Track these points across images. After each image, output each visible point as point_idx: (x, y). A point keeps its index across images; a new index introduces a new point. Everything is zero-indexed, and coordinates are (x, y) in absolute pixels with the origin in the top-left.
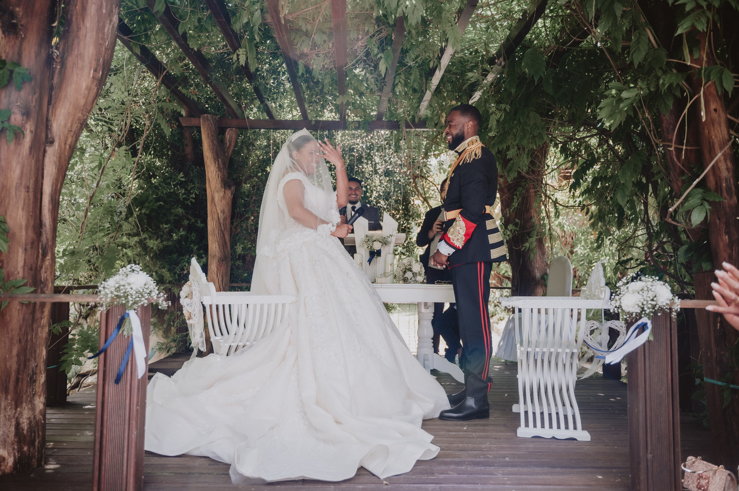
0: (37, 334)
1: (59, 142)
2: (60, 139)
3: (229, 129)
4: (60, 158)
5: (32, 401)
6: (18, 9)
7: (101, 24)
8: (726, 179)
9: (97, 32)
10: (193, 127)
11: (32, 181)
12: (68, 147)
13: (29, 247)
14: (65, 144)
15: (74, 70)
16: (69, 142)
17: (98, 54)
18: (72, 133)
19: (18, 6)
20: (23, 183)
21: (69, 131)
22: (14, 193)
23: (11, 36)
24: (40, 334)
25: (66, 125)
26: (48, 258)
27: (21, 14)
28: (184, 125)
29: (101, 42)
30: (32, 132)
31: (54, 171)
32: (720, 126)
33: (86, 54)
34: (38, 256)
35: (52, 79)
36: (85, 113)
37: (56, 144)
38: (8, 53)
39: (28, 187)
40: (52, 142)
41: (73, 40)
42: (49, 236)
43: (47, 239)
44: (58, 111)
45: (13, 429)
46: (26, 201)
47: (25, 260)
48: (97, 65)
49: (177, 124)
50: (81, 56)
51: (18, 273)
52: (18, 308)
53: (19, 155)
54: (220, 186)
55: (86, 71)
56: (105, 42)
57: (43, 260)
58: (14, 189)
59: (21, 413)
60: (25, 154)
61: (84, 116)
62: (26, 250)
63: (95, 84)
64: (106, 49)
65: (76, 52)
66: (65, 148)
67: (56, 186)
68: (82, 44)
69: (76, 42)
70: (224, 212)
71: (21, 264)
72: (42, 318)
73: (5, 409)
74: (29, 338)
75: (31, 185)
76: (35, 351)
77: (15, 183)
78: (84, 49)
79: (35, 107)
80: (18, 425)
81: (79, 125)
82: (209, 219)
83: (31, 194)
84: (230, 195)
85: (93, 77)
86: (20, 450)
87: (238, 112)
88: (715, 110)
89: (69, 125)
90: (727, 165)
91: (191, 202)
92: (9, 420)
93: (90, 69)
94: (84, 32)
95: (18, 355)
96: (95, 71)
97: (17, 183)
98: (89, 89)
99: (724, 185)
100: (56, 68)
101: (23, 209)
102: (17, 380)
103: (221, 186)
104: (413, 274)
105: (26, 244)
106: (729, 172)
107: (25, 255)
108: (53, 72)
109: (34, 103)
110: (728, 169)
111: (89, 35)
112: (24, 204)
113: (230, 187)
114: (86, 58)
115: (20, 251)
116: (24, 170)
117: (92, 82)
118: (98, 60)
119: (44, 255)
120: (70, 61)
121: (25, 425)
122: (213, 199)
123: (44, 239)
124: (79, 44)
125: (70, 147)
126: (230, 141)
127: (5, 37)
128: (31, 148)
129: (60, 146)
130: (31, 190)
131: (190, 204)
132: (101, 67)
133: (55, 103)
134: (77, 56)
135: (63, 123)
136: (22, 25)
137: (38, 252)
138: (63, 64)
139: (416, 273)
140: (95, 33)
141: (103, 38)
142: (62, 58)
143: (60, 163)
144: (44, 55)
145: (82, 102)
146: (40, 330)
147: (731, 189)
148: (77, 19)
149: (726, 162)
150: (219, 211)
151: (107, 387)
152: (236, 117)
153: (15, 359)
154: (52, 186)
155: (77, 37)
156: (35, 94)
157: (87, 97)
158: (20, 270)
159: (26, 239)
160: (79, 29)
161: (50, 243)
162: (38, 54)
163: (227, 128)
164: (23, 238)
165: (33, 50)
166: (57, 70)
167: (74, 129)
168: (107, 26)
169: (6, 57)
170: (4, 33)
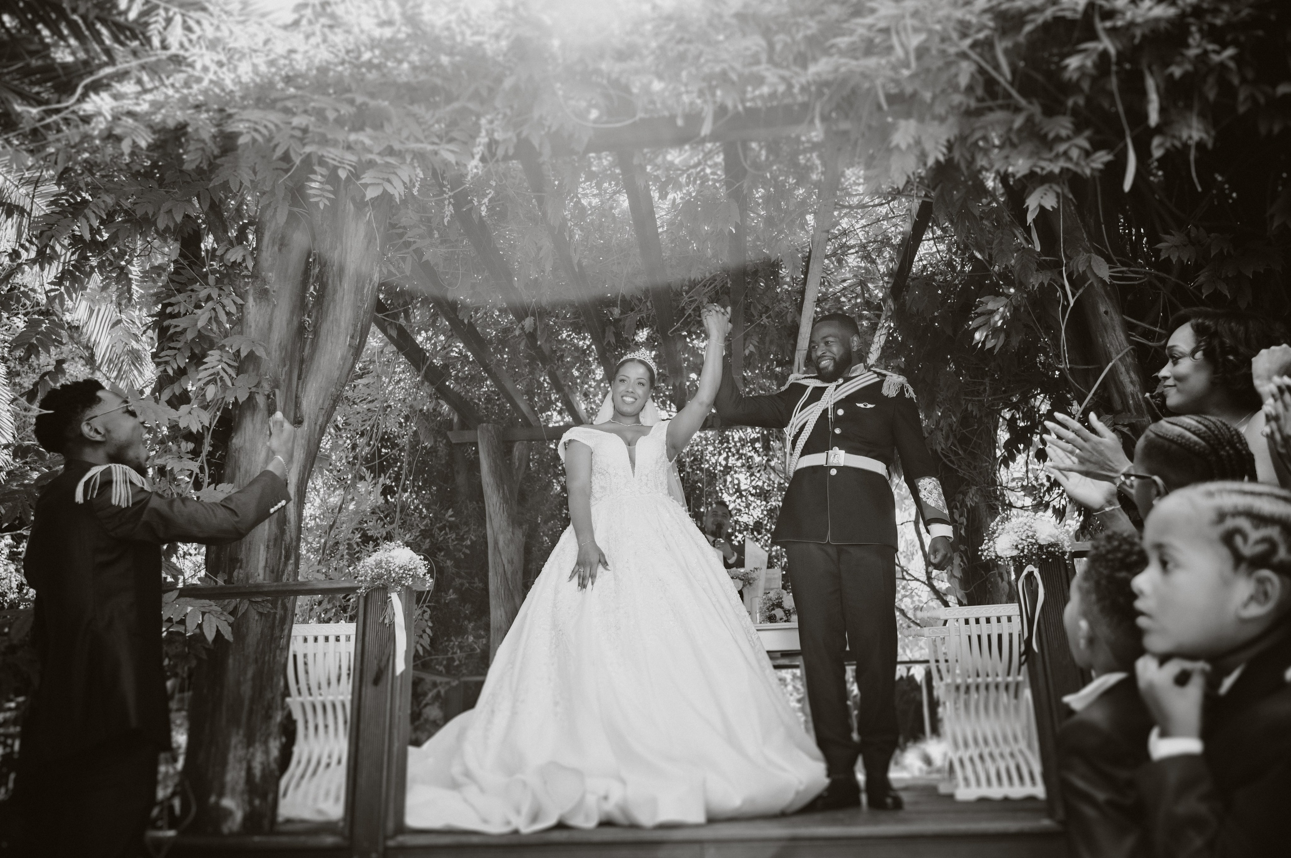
0: (275, 657)
1: (309, 422)
2: (310, 418)
3: (517, 443)
4: (309, 441)
5: (266, 743)
6: (270, 274)
7: (360, 285)
8: (1132, 395)
9: (354, 293)
10: (466, 444)
12: (318, 428)
13: (271, 543)
14: (316, 424)
15: (329, 338)
16: (319, 423)
17: (356, 318)
18: (324, 412)
19: (271, 271)
21: (320, 409)
23: (262, 303)
24: (278, 658)
25: (317, 401)
26: (291, 562)
27: (273, 279)
28: (454, 442)
29: (359, 304)
31: (302, 456)
32: (1115, 331)
33: (343, 319)
34: (280, 558)
35: (303, 351)
36: (338, 388)
37: (306, 424)
38: (258, 322)
40: (301, 422)
41: (329, 305)
42: (294, 535)
43: (291, 539)
44: (309, 386)
45: (243, 774)
47: (266, 559)
48: (355, 330)
49: (444, 441)
50: (337, 321)
51: (258, 575)
52: (257, 618)
54: (506, 523)
55: (342, 338)
56: (364, 304)
57: (286, 564)
59: (253, 755)
61: (337, 391)
62: (268, 547)
63: (351, 353)
65: (331, 318)
66: (315, 429)
67: (304, 474)
68: (338, 308)
69: (331, 307)
70: (513, 563)
71: (262, 564)
72: (281, 638)
73: (235, 747)
74: (267, 658)
76: (272, 679)
78: (341, 314)
79: (284, 381)
80: (249, 770)
81: (332, 402)
82: (490, 574)
84: (521, 536)
85: (350, 345)
86: (251, 802)
87: (531, 418)
88: (1106, 313)
89: (321, 401)
90: (1130, 377)
91: (464, 553)
92: (240, 761)
93: (347, 336)
94: (341, 294)
95: (253, 679)
96: (352, 337)
98: (344, 359)
99: (1131, 402)
100: (307, 338)
102: (251, 712)
103: (508, 524)
104: (784, 611)
105: (269, 541)
106: (1134, 386)
107: (267, 552)
108: (305, 343)
109: (283, 376)
110: (1132, 382)
111: (346, 298)
113: (520, 525)
114: (342, 323)
115: (262, 548)
117: (348, 351)
118: (355, 326)
119: (287, 558)
120: (325, 328)
121: (257, 771)
122: (496, 543)
123: (287, 538)
124: (335, 307)
125: (320, 428)
126: (520, 460)
127: (255, 305)
129: (309, 426)
131: (463, 557)
132: (359, 333)
133: (306, 377)
134: (332, 322)
135: (313, 399)
136: (274, 291)
137: (281, 552)
138: (316, 333)
139: (789, 611)
140: (352, 294)
142: (314, 327)
143: (308, 446)
144: (295, 323)
145: (336, 374)
146: (278, 652)
147: (1141, 405)
148: (333, 281)
149: (1128, 373)
150: (505, 562)
151: (364, 689)
152: (527, 424)
153: (250, 683)
155: (334, 300)
156: (285, 366)
157: (342, 369)
158: (261, 571)
159: (269, 535)
160: (335, 291)
161: (294, 544)
162: (290, 322)
163: (515, 441)
164: (266, 533)
165: (284, 318)
166: (309, 340)
167: (326, 406)
168: (367, 286)
169: (257, 326)
170: (255, 300)
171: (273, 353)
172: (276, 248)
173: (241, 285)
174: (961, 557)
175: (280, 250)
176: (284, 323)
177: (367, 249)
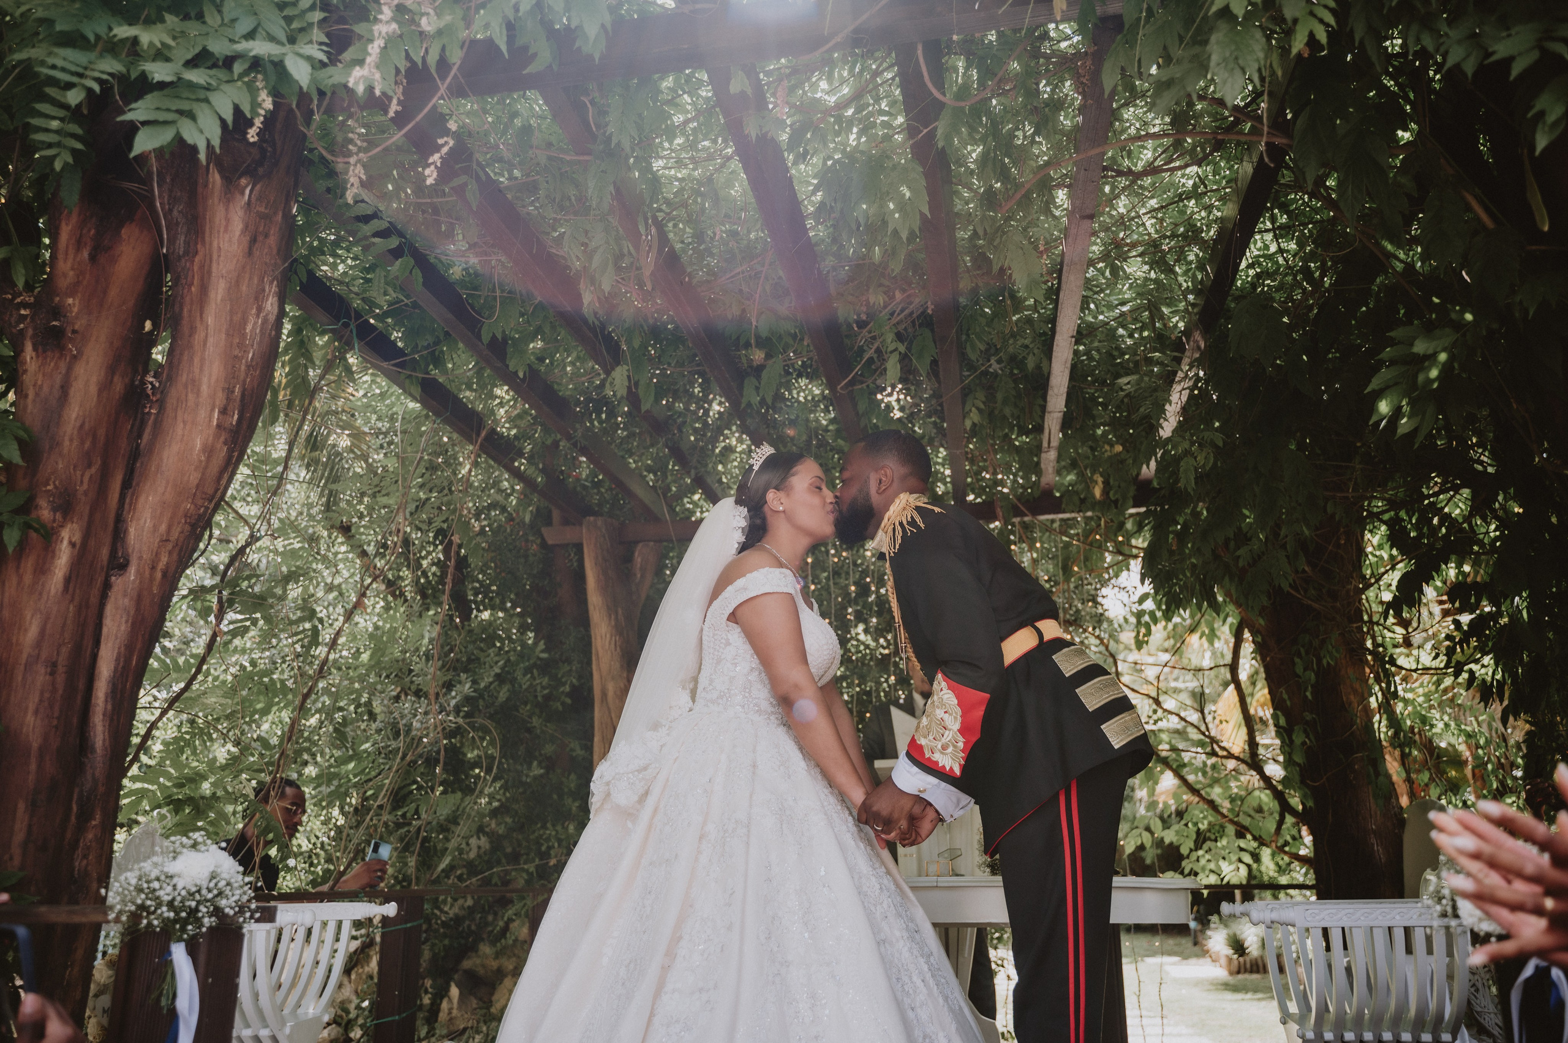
1: (139, 565)
2: (140, 558)
3: (641, 545)
4: (137, 598)
6: (70, 301)
7: (237, 318)
9: (227, 334)
10: (568, 545)
11: (65, 651)
12: (159, 575)
13: (42, 797)
14: (153, 568)
15: (180, 413)
16: (161, 565)
17: (231, 375)
18: (170, 546)
19: (72, 295)
20: (44, 654)
21: (162, 541)
22: (20, 678)
23: (49, 353)
25: (155, 528)
26: (95, 822)
27: (76, 310)
28: (551, 542)
29: (236, 352)
30: (72, 544)
31: (123, 628)
33: (205, 380)
34: (65, 820)
35: (140, 437)
36: (200, 502)
37: (132, 570)
38: (41, 387)
39: (54, 665)
40: (123, 567)
41: (181, 354)
42: (103, 772)
43: (96, 780)
44: (142, 499)
46: (47, 695)
47: (30, 826)
48: (228, 399)
50: (195, 384)
51: (11, 859)
53: (41, 594)
54: (618, 665)
55: (203, 414)
56: (246, 352)
57: (80, 828)
58: (22, 668)
60: (53, 591)
61: (198, 507)
62: (35, 803)
63: (222, 439)
64: (248, 367)
65: (183, 377)
66: (152, 579)
67: (128, 660)
68: (196, 360)
69: (185, 358)
71: (19, 836)
75: (62, 660)
77: (25, 656)
78: (201, 370)
79: (86, 493)
81: (187, 528)
82: (596, 739)
83: (60, 679)
85: (219, 426)
89: (163, 528)
93: (212, 410)
94: (203, 334)
96: (224, 412)
97: (30, 656)
98: (209, 451)
100: (149, 413)
101: (36, 712)
103: (622, 666)
105: (37, 792)
107: (33, 815)
108: (143, 423)
109: (85, 486)
111: (211, 340)
112: (41, 701)
114: (204, 389)
115: (21, 806)
116: (49, 626)
117: (217, 436)
118: (230, 391)
119: (85, 817)
120: (173, 393)
122: (604, 694)
123: (86, 779)
124: (191, 360)
125: (165, 574)
126: (642, 570)
127: (38, 357)
128: (68, 580)
129: (139, 573)
130: (61, 669)
132: (237, 404)
133: (138, 484)
134: (186, 386)
135: (151, 523)
136: (74, 332)
137: (70, 809)
138: (162, 404)
140: (223, 336)
141: (241, 345)
142: (163, 393)
143: (138, 609)
144: (119, 385)
145: (194, 478)
148: (190, 311)
152: (652, 517)
154: (117, 660)
155: (189, 346)
156: (89, 466)
157: (206, 468)
158: (16, 851)
159: (39, 781)
160: (193, 330)
161: (102, 788)
162: (105, 386)
163: (637, 542)
164: (31, 777)
165: (94, 379)
166: (153, 417)
167: (175, 534)
168: (252, 320)
169: (37, 395)
170: (35, 349)
171: (67, 443)
172: (86, 254)
173: (13, 320)
174: (1305, 731)
175: (93, 258)
176: (93, 389)
177: (250, 253)
